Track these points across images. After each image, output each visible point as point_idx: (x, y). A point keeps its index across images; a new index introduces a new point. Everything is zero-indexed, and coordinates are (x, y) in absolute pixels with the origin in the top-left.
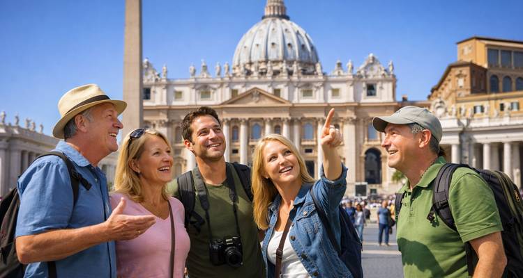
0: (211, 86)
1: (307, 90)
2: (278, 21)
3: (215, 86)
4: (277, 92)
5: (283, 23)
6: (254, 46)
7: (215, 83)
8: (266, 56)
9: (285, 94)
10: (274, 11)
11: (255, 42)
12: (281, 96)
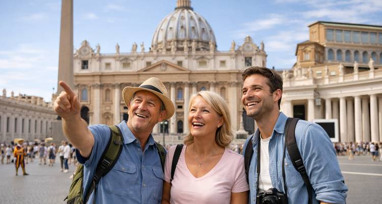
0: (131, 58)
1: (202, 61)
2: (186, 11)
3: (133, 59)
4: (180, 63)
5: (189, 12)
6: (169, 29)
7: (133, 57)
8: (177, 36)
9: (186, 64)
10: (181, 4)
11: (170, 26)
12: (183, 66)
